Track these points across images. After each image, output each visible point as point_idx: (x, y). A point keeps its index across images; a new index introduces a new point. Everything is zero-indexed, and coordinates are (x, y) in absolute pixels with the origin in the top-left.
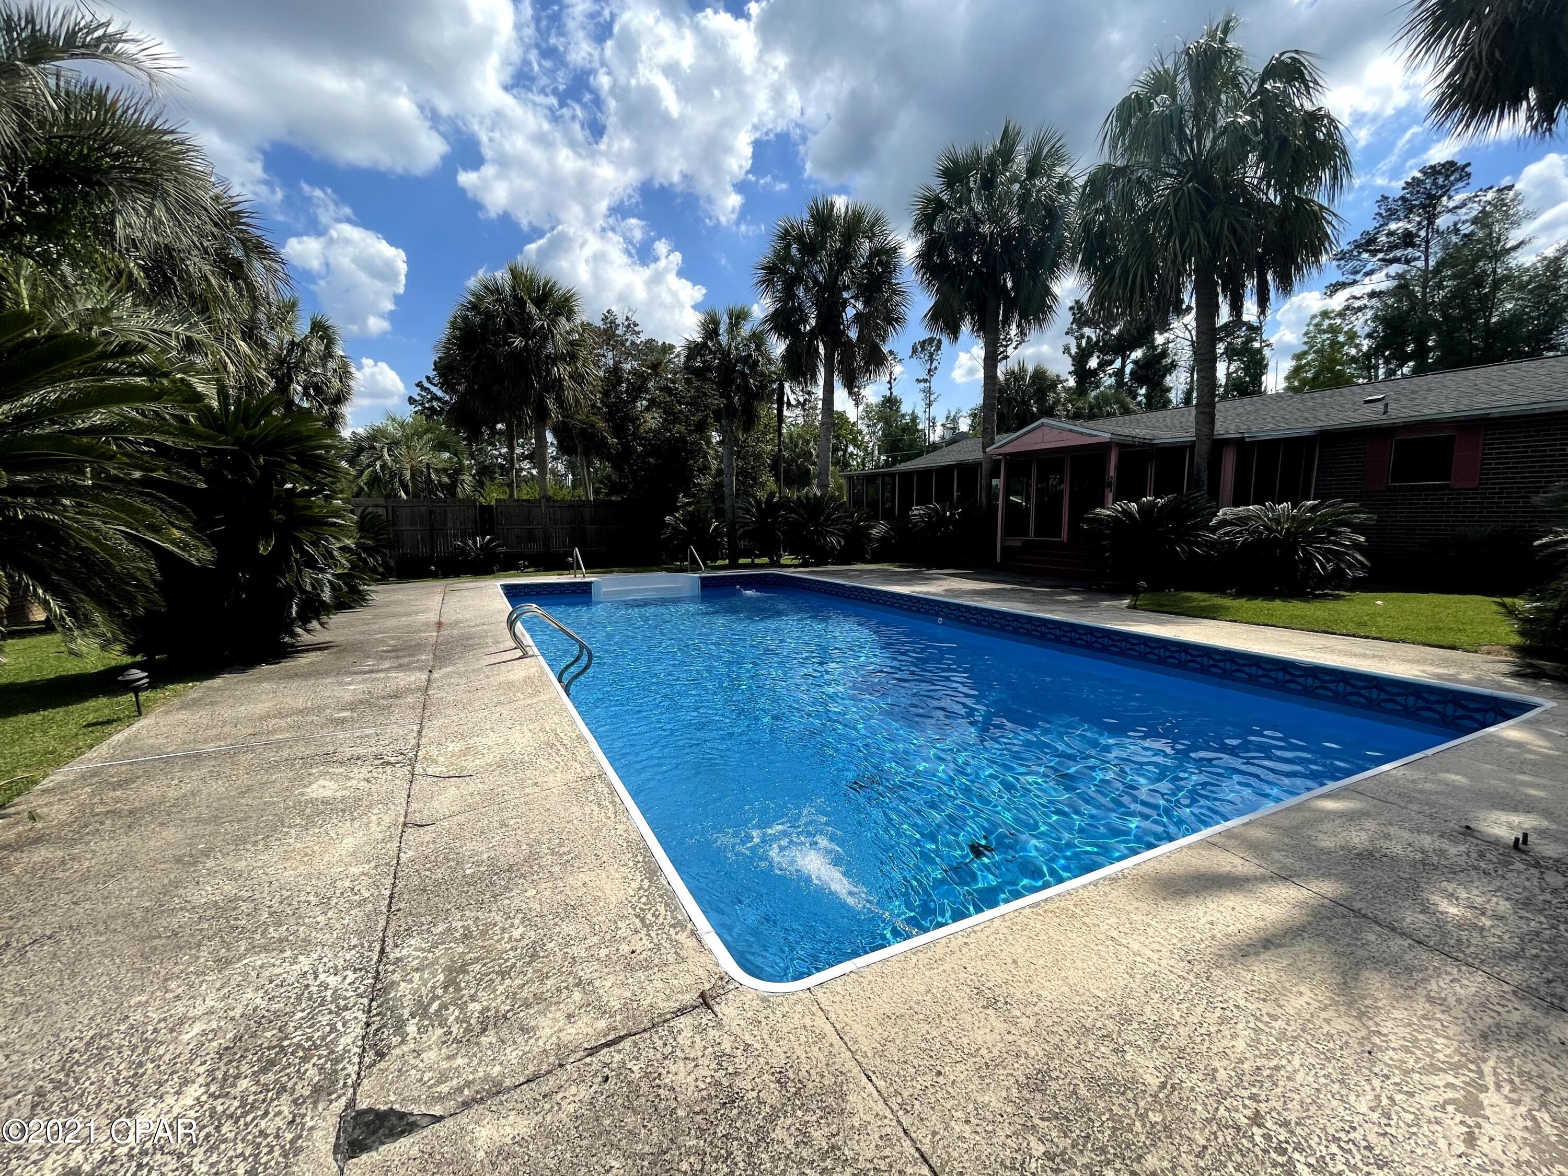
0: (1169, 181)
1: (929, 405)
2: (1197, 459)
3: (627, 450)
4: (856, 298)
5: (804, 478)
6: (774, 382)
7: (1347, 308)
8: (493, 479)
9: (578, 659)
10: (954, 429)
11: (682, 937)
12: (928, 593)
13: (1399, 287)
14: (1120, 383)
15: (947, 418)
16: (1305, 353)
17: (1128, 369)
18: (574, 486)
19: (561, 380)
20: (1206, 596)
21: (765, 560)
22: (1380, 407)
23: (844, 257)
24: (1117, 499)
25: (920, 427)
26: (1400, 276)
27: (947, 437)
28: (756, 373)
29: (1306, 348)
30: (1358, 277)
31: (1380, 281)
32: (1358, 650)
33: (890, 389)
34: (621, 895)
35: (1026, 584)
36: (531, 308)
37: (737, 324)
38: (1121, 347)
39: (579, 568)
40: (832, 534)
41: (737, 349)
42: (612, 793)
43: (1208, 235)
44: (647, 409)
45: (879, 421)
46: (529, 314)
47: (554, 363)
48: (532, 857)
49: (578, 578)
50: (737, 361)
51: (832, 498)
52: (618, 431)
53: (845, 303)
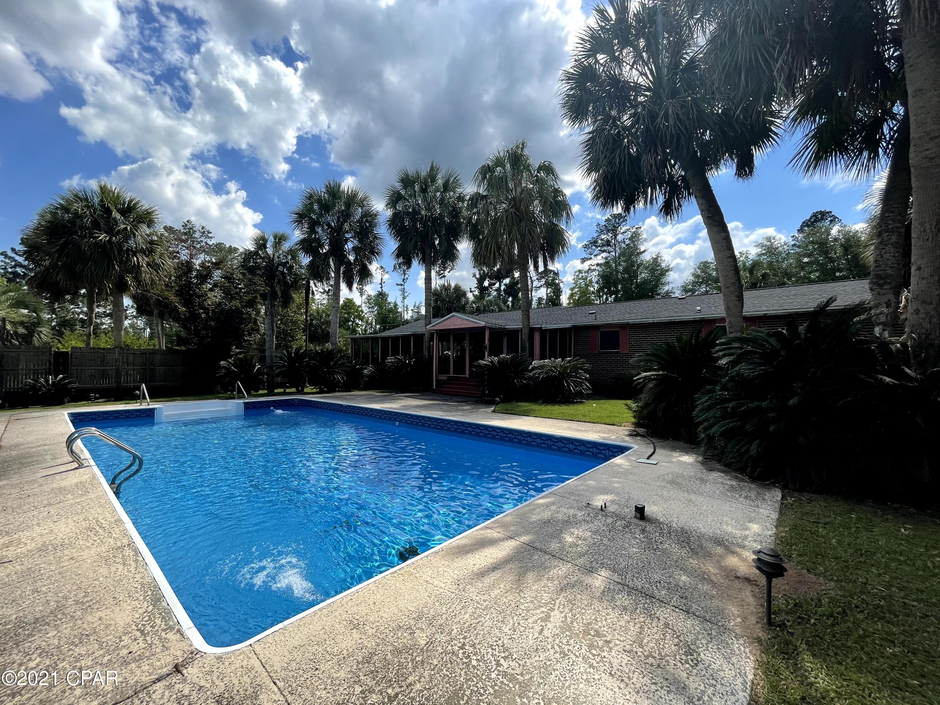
0: (504, 206)
1: (404, 298)
2: (523, 337)
3: (193, 317)
4: (354, 237)
5: (325, 337)
6: (304, 279)
7: (590, 269)
8: (73, 331)
9: (131, 465)
10: (418, 312)
11: (171, 636)
12: (391, 408)
13: (606, 263)
14: (499, 295)
15: (414, 306)
16: (574, 288)
17: (502, 288)
18: (151, 337)
19: (139, 267)
20: (528, 404)
21: (294, 390)
22: (594, 315)
23: (346, 215)
24: (490, 355)
25: (400, 310)
26: (606, 258)
27: (414, 317)
28: (291, 273)
29: (574, 285)
30: (592, 256)
31: (600, 259)
32: (580, 428)
33: (381, 288)
34: (128, 620)
35: (447, 400)
36: (116, 215)
37: (279, 243)
38: (499, 277)
39: (144, 398)
40: (338, 373)
41: (278, 257)
42: (136, 555)
43: (520, 234)
44: (211, 290)
45: (376, 305)
46: (115, 219)
47: (135, 254)
48: (60, 608)
49: (144, 406)
50: (279, 265)
51: (340, 351)
52: (187, 303)
53: (346, 241)
